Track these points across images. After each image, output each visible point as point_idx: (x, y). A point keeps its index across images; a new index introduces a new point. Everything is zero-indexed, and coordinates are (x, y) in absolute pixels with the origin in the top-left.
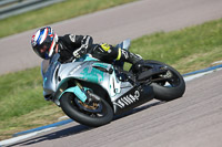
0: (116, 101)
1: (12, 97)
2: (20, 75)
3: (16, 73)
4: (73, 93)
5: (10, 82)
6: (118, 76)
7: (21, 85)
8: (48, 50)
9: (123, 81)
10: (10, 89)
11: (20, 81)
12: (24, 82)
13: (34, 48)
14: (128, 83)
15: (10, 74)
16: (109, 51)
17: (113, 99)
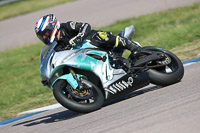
0: (108, 87)
1: (156, 35)
2: (164, 15)
3: (160, 13)
4: (65, 81)
5: (155, 21)
6: (111, 64)
7: (165, 24)
8: (50, 37)
9: (116, 68)
10: (154, 27)
11: (163, 20)
12: (168, 21)
13: (37, 34)
14: (121, 70)
15: (155, 14)
16: (107, 39)
17: (105, 85)
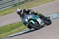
13: (17, 13)
14: (42, 20)
17: (40, 24)
